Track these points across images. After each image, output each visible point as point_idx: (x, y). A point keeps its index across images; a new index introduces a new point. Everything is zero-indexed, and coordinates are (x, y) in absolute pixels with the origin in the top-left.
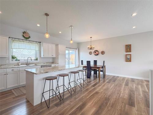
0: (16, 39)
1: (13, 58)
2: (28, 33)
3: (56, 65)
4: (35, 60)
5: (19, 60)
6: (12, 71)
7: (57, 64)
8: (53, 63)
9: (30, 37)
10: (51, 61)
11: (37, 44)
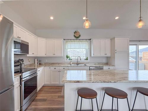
0: (69, 40)
1: (67, 57)
2: (78, 32)
3: (111, 68)
4: (85, 59)
5: (71, 60)
6: (63, 69)
7: (113, 66)
8: (107, 64)
9: (80, 36)
10: (104, 61)
11: (87, 41)
